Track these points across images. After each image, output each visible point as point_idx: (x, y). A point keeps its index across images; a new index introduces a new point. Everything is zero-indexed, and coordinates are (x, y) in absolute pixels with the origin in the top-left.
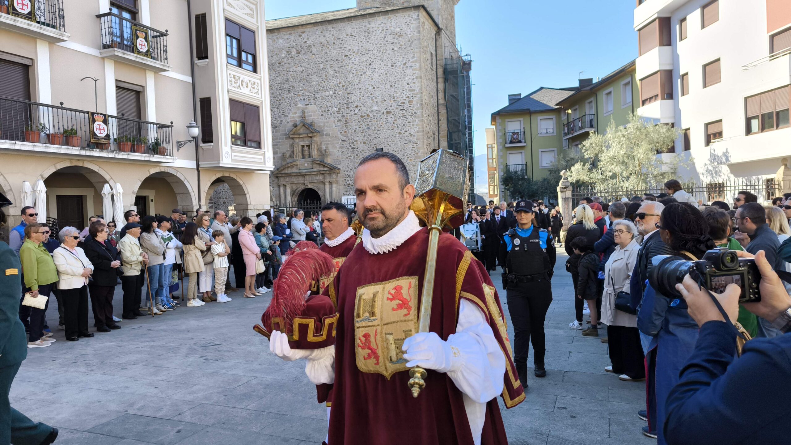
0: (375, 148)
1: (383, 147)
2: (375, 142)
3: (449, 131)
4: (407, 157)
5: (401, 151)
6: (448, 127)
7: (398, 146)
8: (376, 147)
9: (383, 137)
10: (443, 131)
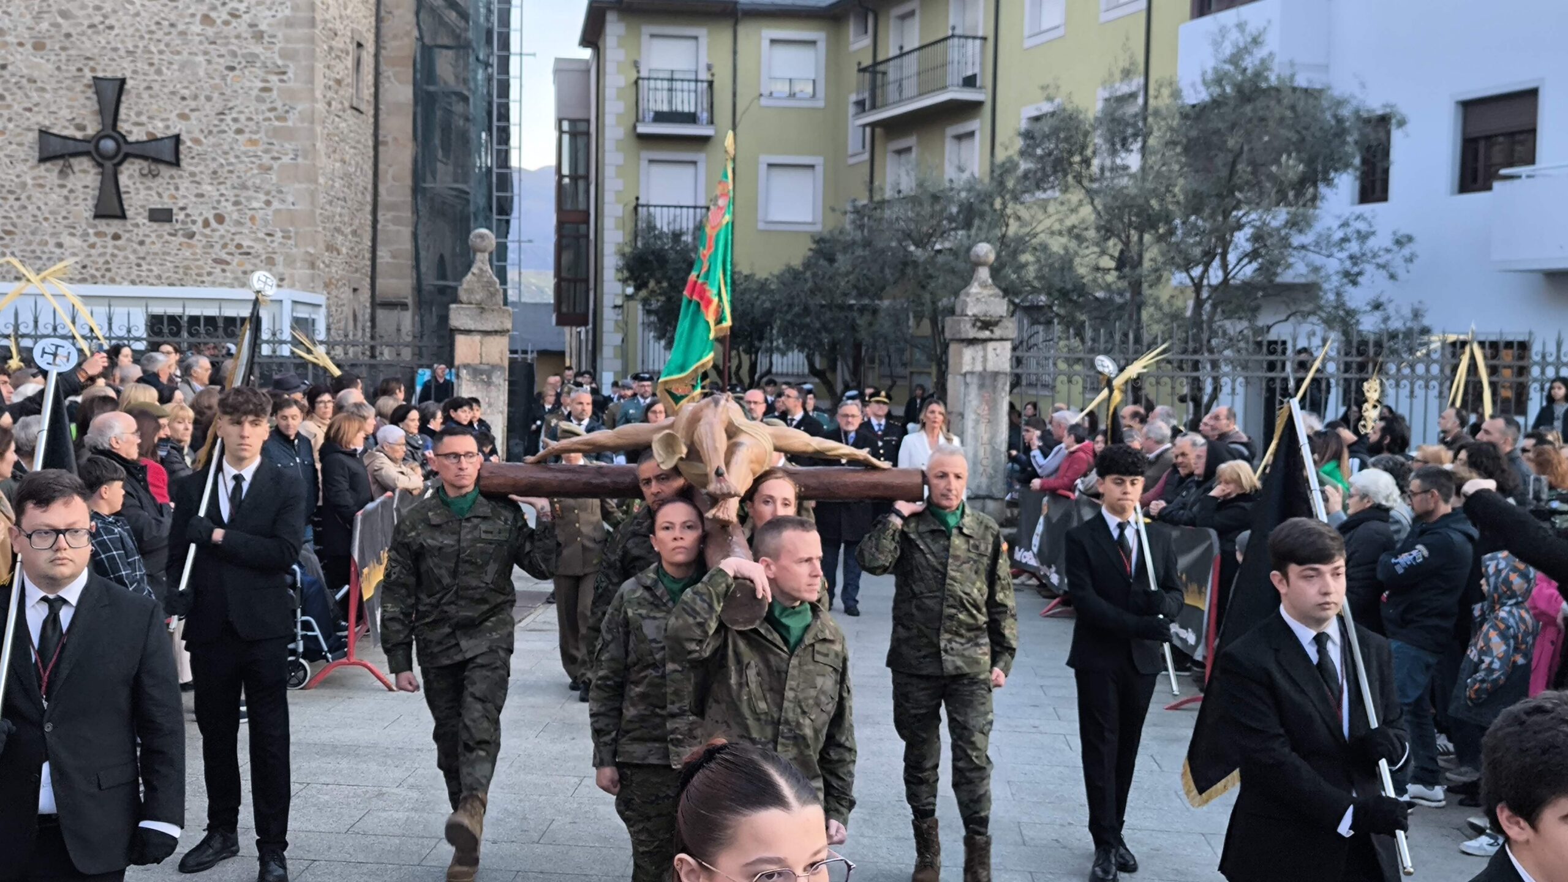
0: (89, 75)
1: (128, 74)
2: (88, 46)
3: (421, 38)
4: (234, 126)
5: (209, 99)
6: (418, 24)
7: (195, 74)
8: (93, 70)
9: (130, 31)
10: (395, 37)
